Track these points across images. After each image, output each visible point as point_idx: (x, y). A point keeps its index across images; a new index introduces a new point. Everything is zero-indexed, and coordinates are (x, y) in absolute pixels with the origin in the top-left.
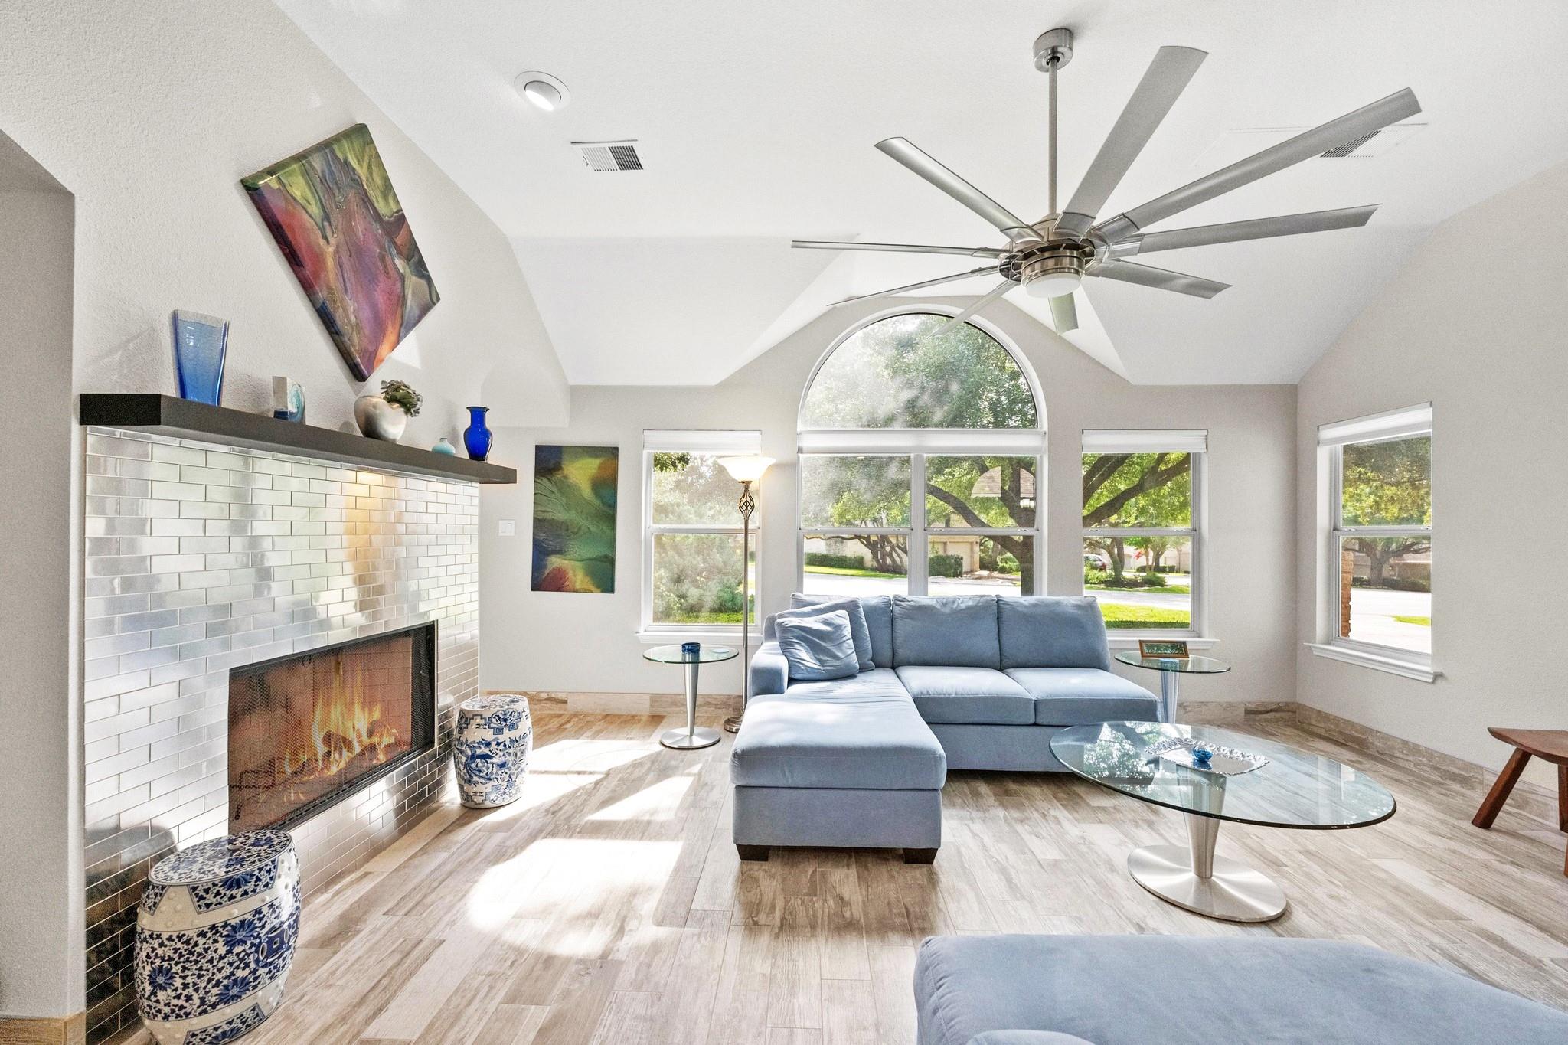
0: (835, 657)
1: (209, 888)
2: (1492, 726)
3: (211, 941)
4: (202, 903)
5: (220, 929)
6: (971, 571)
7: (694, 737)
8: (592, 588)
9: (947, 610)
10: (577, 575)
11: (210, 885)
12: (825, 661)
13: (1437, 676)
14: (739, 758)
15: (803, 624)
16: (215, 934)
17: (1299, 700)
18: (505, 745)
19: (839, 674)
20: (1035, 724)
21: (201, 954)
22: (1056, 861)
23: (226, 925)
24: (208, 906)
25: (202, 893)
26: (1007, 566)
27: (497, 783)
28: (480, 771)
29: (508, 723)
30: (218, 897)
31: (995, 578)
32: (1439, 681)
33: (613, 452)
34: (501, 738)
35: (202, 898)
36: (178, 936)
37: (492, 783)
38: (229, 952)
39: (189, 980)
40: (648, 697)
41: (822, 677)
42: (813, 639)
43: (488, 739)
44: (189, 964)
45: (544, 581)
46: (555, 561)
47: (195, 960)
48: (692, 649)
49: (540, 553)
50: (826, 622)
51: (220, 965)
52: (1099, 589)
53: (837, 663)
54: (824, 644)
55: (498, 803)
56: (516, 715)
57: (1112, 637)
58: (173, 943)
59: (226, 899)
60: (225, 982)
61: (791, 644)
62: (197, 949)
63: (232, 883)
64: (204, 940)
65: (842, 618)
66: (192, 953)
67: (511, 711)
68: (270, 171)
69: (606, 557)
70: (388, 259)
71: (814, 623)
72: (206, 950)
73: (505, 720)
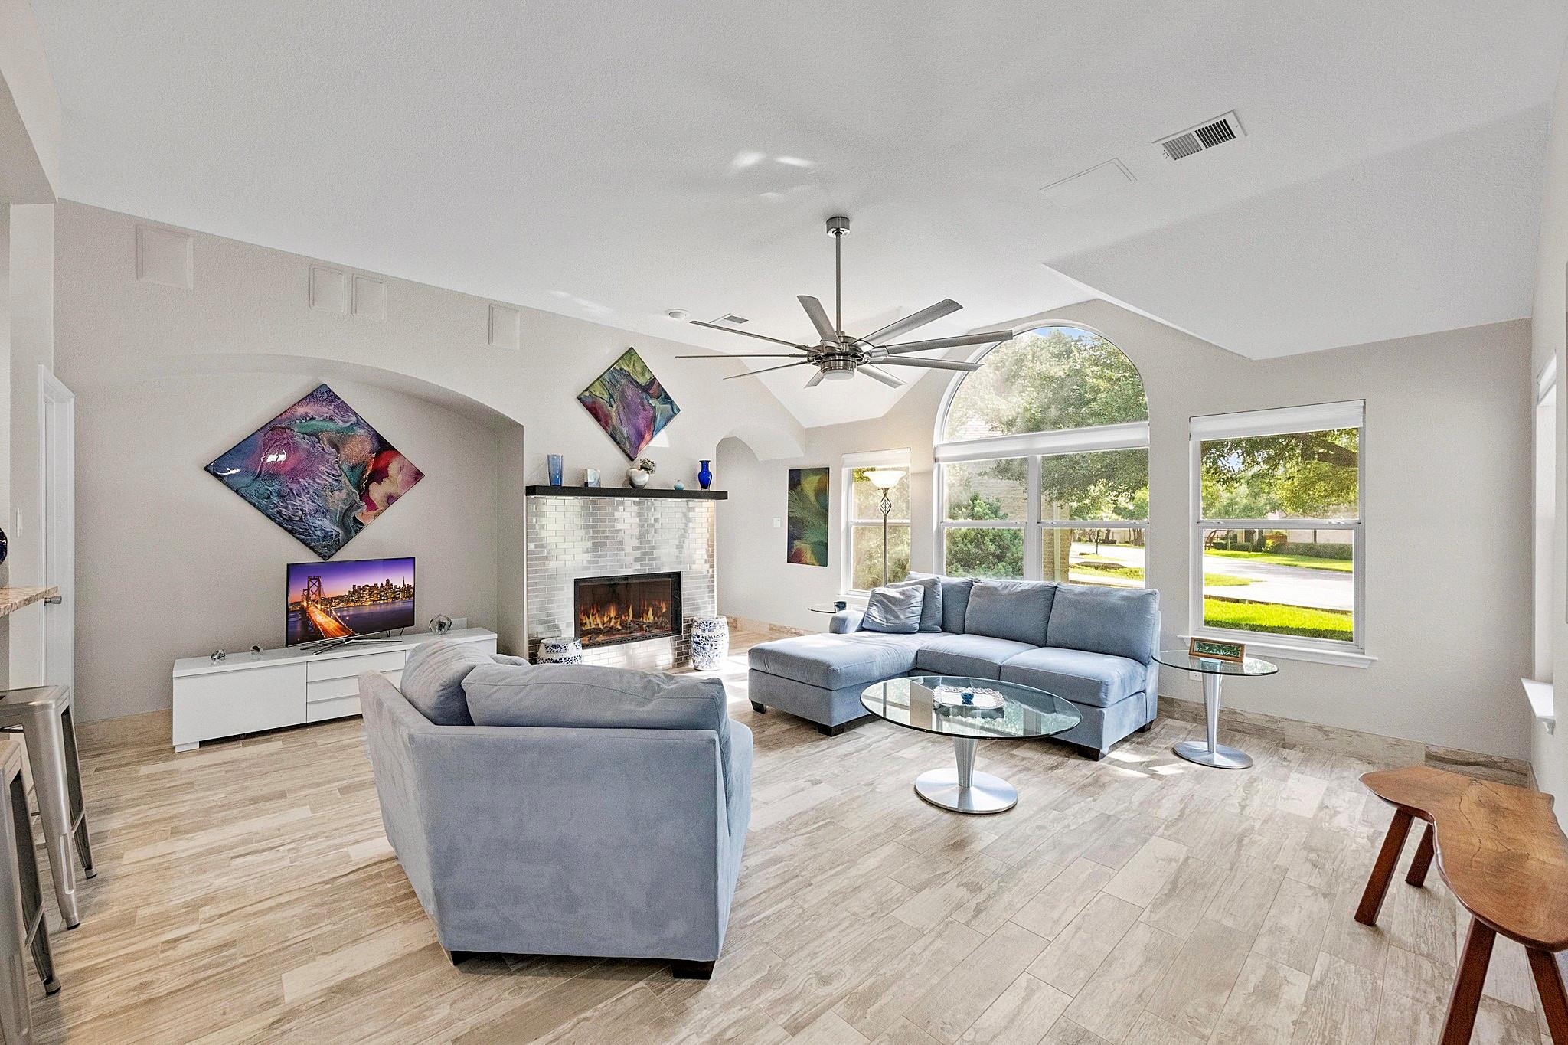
0: (898, 617)
8: (816, 562)
9: (1005, 592)
10: (808, 555)
12: (889, 619)
15: (886, 592)
18: (706, 639)
19: (896, 630)
27: (703, 658)
29: (708, 628)
33: (826, 471)
37: (701, 657)
41: (884, 630)
42: (889, 604)
45: (794, 557)
46: (798, 544)
49: (792, 538)
50: (905, 593)
54: (894, 608)
55: (704, 669)
56: (713, 624)
65: (919, 591)
67: (710, 621)
68: (586, 390)
69: (822, 542)
70: (645, 402)
71: (896, 593)
73: (707, 626)
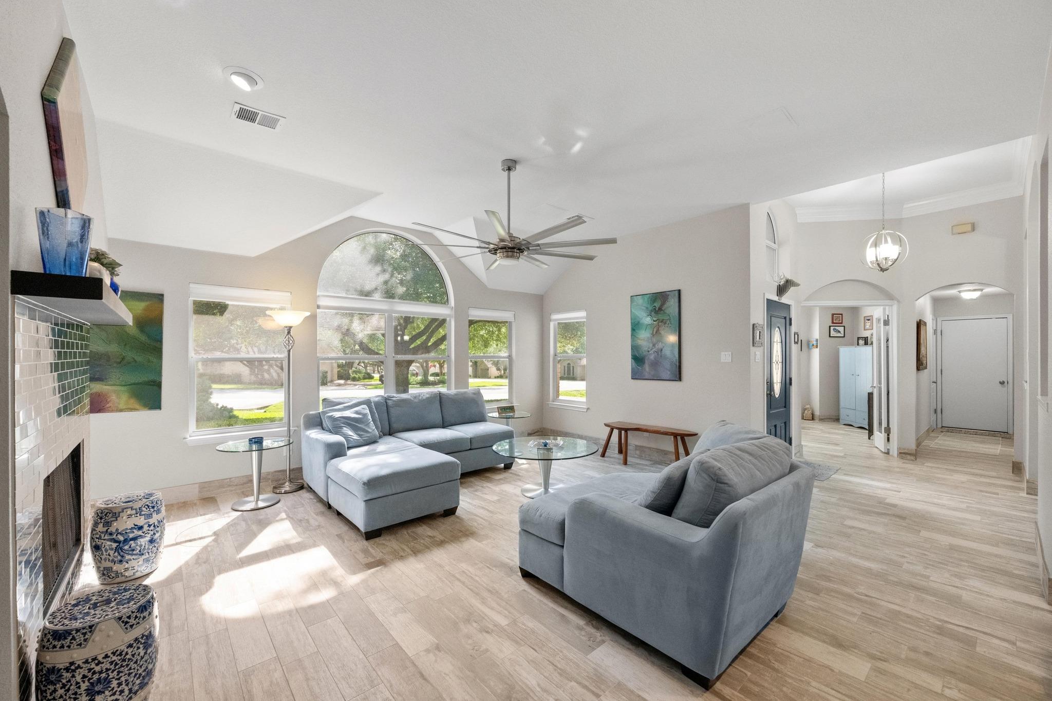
0: (367, 432)
1: (130, 616)
2: (605, 422)
3: (136, 648)
4: (128, 626)
5: (140, 640)
6: (332, 381)
7: (259, 502)
8: (137, 407)
9: (416, 400)
10: (119, 397)
11: (130, 613)
12: (362, 435)
13: (588, 409)
14: (367, 485)
15: (344, 415)
16: (138, 643)
17: (544, 426)
18: (154, 526)
19: (369, 441)
20: (470, 449)
21: (131, 659)
22: (498, 500)
23: (143, 636)
24: (131, 626)
25: (126, 620)
26: (357, 376)
27: (147, 556)
28: (133, 550)
29: (155, 509)
30: (137, 619)
31: (348, 384)
32: (588, 410)
33: (158, 298)
34: (151, 521)
35: (127, 623)
36: (112, 653)
37: (144, 557)
38: (145, 653)
39: (123, 679)
40: (197, 486)
41: (362, 444)
42: (351, 423)
43: (140, 524)
44: (122, 668)
47: (126, 665)
48: (258, 441)
50: (357, 413)
51: (141, 663)
52: (417, 388)
53: (368, 435)
54: (359, 425)
56: (159, 502)
57: (487, 406)
58: (109, 659)
59: (141, 619)
60: (143, 674)
61: (341, 427)
62: (128, 657)
63: (142, 609)
64: (132, 649)
65: (365, 409)
66: (124, 660)
67: (156, 500)
69: (153, 381)
71: (349, 413)
72: (133, 655)
73: (153, 507)
